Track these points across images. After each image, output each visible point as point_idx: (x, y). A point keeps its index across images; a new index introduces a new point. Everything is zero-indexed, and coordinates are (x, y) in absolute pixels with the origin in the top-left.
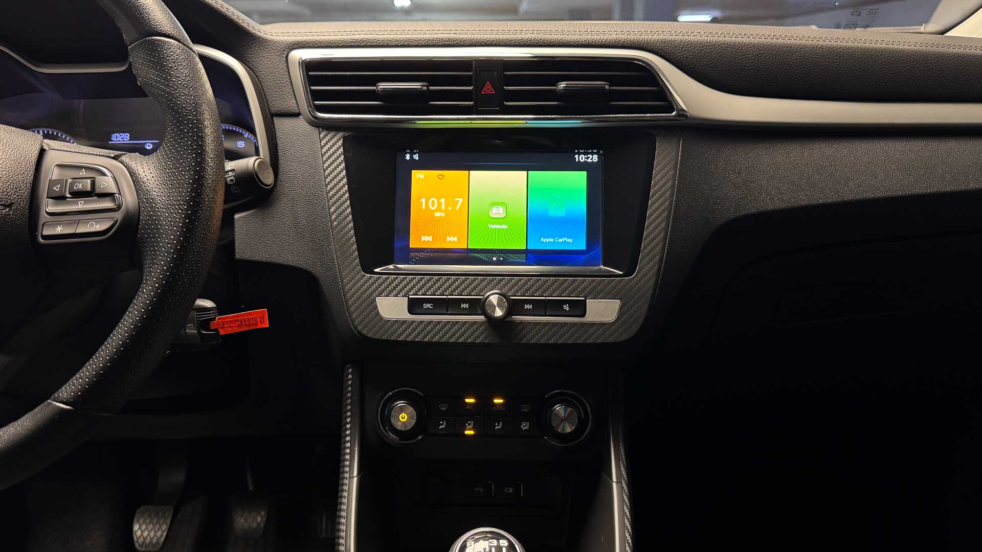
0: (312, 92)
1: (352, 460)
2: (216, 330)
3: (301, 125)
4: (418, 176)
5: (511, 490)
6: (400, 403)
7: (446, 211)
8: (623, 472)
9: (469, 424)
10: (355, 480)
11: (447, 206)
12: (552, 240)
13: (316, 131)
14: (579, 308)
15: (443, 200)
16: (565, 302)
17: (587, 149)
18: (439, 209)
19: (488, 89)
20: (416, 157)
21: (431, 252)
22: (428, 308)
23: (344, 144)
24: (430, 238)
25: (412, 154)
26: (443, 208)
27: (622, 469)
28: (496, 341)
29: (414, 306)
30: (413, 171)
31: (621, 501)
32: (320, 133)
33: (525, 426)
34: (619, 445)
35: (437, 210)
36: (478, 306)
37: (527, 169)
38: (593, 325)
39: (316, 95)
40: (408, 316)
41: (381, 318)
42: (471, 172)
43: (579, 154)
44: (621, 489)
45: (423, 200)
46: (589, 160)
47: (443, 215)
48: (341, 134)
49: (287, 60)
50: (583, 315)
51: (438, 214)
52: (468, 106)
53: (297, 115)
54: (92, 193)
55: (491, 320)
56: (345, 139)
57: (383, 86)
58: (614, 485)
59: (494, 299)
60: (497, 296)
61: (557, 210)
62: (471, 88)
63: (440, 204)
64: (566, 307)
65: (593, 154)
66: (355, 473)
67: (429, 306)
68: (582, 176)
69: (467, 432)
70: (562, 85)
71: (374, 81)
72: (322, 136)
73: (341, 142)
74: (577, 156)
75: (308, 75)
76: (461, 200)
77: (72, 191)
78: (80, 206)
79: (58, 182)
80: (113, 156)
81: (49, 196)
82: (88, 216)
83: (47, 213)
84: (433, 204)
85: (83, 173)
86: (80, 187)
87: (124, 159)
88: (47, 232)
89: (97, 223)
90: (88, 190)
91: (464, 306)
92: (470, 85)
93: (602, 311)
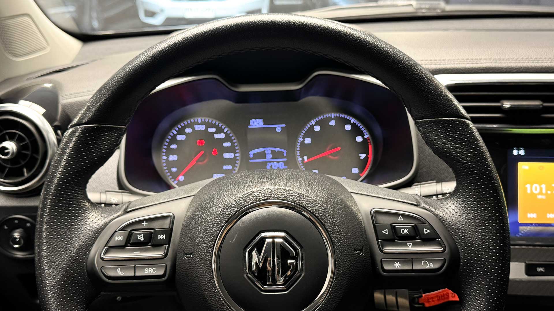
2: (423, 304)
4: (523, 167)
7: (546, 194)
11: (547, 190)
15: (543, 186)
18: (541, 193)
20: (522, 152)
21: (536, 226)
22: (541, 272)
24: (534, 216)
25: (519, 150)
26: (544, 191)
29: (530, 270)
30: (519, 163)
35: (538, 194)
40: (525, 277)
45: (528, 186)
47: (544, 197)
51: (540, 197)
54: (416, 236)
57: (507, 104)
63: (541, 189)
67: (542, 269)
71: (499, 99)
77: (399, 235)
78: (410, 248)
79: (384, 228)
80: (416, 203)
81: (379, 238)
82: (418, 256)
83: (382, 251)
84: (536, 188)
85: (400, 219)
86: (406, 231)
87: (427, 207)
88: (387, 267)
89: (430, 262)
90: (413, 234)
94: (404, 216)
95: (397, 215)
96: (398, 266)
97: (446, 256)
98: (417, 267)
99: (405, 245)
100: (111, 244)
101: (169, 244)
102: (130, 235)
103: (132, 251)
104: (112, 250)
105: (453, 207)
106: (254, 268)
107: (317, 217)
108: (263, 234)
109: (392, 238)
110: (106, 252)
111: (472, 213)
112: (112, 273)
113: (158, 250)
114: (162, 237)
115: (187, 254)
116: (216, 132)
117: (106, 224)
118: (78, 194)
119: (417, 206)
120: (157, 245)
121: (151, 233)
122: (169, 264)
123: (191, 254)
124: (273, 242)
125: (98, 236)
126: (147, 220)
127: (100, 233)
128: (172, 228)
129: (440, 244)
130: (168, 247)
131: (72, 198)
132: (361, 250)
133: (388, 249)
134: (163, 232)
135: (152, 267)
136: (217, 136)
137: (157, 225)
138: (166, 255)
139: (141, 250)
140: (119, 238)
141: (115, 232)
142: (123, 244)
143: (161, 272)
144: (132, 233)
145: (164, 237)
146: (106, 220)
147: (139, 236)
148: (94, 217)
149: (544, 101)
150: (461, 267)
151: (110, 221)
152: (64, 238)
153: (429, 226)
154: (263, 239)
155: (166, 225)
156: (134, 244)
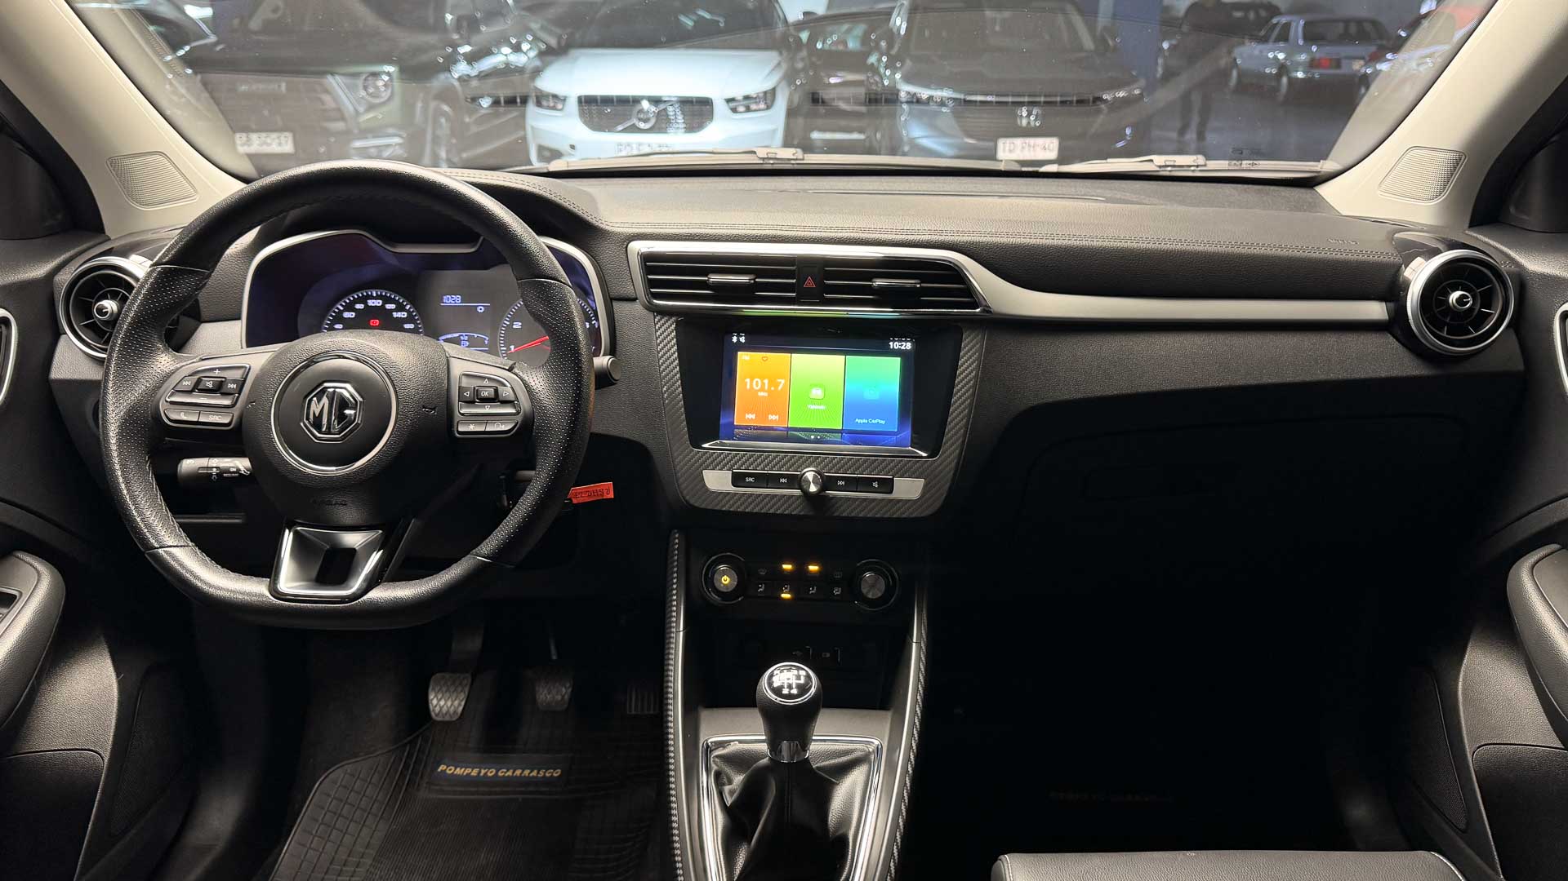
0: (649, 280)
1: (678, 617)
2: (570, 499)
3: (637, 308)
4: (744, 358)
5: (828, 655)
6: (723, 567)
7: (769, 391)
8: (924, 635)
9: (786, 588)
10: (681, 633)
11: (769, 387)
12: (865, 421)
13: (651, 315)
14: (887, 486)
15: (766, 381)
16: (875, 479)
17: (901, 336)
18: (762, 389)
19: (810, 283)
20: (742, 339)
21: (755, 429)
22: (751, 482)
23: (676, 329)
24: (753, 416)
25: (739, 336)
26: (766, 387)
27: (923, 632)
28: (811, 513)
29: (738, 479)
30: (739, 353)
31: (919, 659)
32: (655, 318)
33: (837, 591)
34: (922, 611)
35: (760, 390)
36: (796, 481)
37: (846, 353)
38: (899, 501)
39: (653, 284)
40: (732, 489)
41: (707, 489)
42: (793, 355)
43: (894, 341)
44: (919, 649)
45: (748, 380)
46: (903, 348)
47: (766, 394)
48: (674, 319)
49: (627, 250)
50: (891, 492)
51: (761, 394)
52: (791, 297)
53: (634, 300)
54: (495, 399)
55: (806, 493)
56: (677, 325)
57: (715, 278)
58: (914, 645)
59: (810, 476)
60: (813, 472)
61: (872, 394)
62: (794, 281)
63: (763, 384)
64: (875, 485)
65: (906, 341)
66: (681, 629)
67: (751, 479)
68: (895, 363)
69: (783, 596)
70: (878, 282)
71: (707, 272)
72: (656, 320)
73: (674, 326)
74: (891, 343)
75: (645, 265)
76: (783, 381)
77: (480, 397)
78: (487, 409)
79: (467, 389)
80: (508, 368)
81: (461, 399)
82: (493, 418)
83: (461, 413)
84: (757, 384)
85: (486, 382)
86: (486, 394)
87: (517, 372)
88: (461, 429)
89: (502, 424)
90: (492, 396)
91: (783, 480)
92: (793, 279)
93: (908, 488)
94: (489, 379)
95: (483, 378)
96: (472, 428)
97: (519, 418)
98: (489, 428)
99: (484, 407)
100: (178, 388)
101: (240, 394)
102: (199, 381)
103: (201, 396)
104: (177, 393)
106: (311, 417)
108: (326, 385)
109: (472, 400)
110: (175, 395)
112: (174, 416)
113: (227, 399)
114: (232, 386)
116: (397, 310)
117: (177, 369)
119: (508, 370)
120: (226, 394)
121: (222, 381)
122: (236, 413)
123: (254, 402)
124: (334, 392)
125: (167, 380)
126: (220, 369)
127: (169, 377)
128: (245, 379)
129: (516, 407)
130: (238, 397)
132: (432, 409)
133: (465, 411)
134: (234, 381)
135: (217, 415)
136: (395, 315)
137: (229, 375)
138: (233, 405)
139: (208, 397)
140: (188, 384)
141: (185, 377)
142: (190, 389)
143: (226, 420)
144: (202, 380)
145: (235, 386)
146: (178, 366)
147: (208, 383)
148: (164, 359)
149: (756, 276)
150: (532, 432)
151: (182, 367)
153: (511, 391)
154: (324, 390)
155: (237, 374)
156: (202, 391)
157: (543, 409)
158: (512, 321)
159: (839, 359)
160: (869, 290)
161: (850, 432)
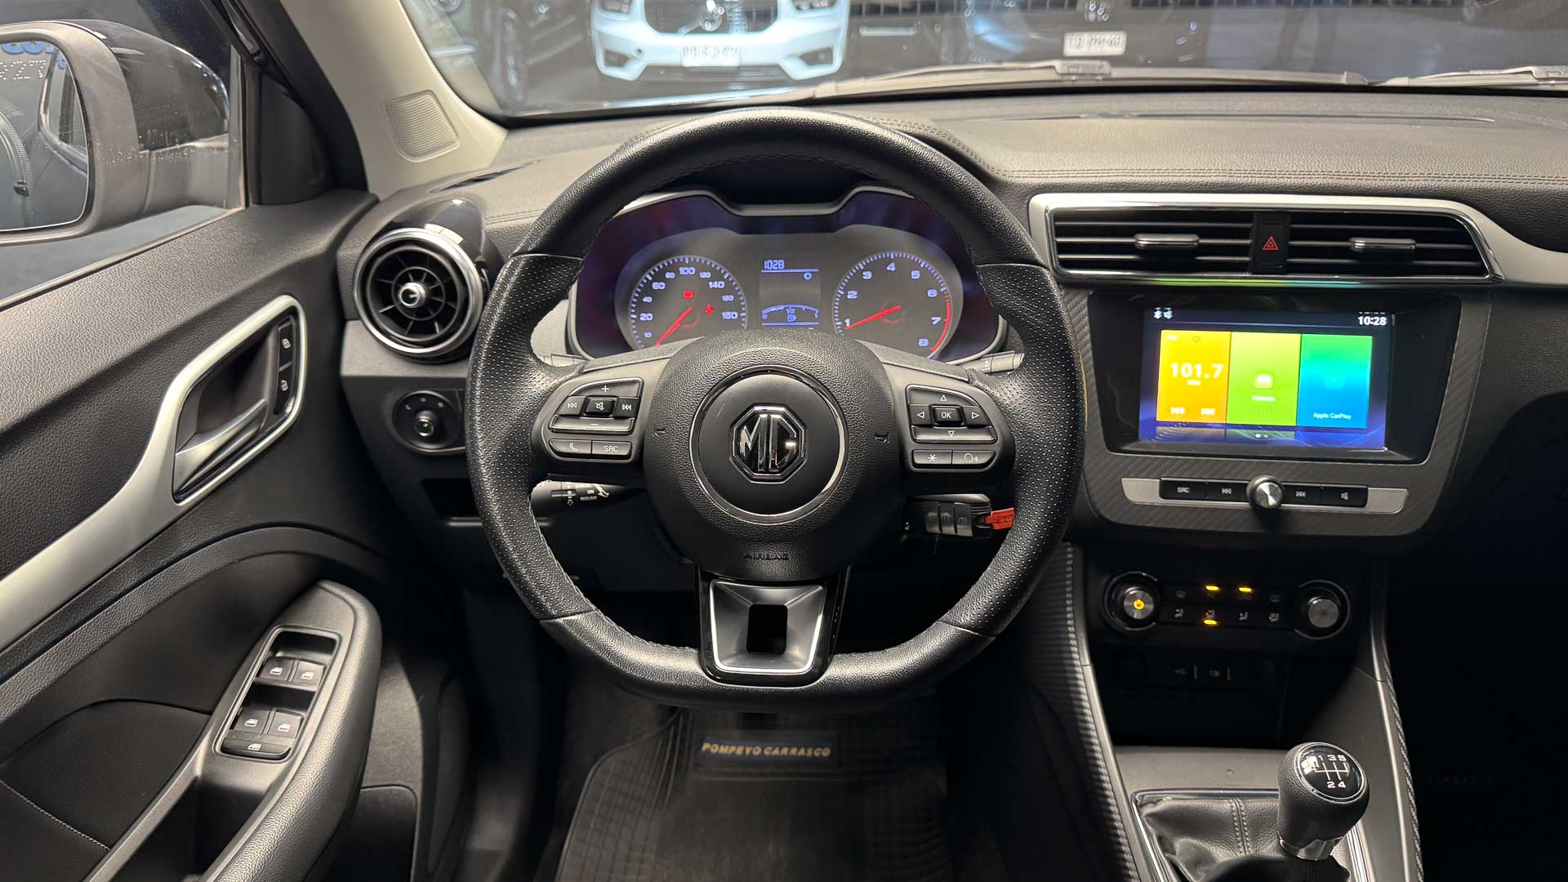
0: (1059, 245)
2: (991, 525)
4: (1168, 338)
6: (1132, 591)
7: (1202, 379)
8: (1388, 670)
9: (1210, 614)
11: (1202, 374)
12: (1326, 416)
14: (1359, 497)
15: (1199, 367)
16: (1345, 490)
17: (1373, 311)
18: (1193, 377)
19: (1271, 244)
20: (1168, 315)
21: (1183, 426)
22: (1184, 493)
23: (1090, 304)
24: (1181, 411)
25: (1163, 311)
26: (1199, 374)
27: (1386, 667)
28: (1256, 531)
29: (1167, 490)
30: (1163, 332)
33: (1274, 618)
34: (1381, 642)
35: (1190, 378)
36: (1239, 491)
37: (1304, 331)
38: (1374, 516)
39: (1062, 248)
40: (1160, 501)
41: (1128, 502)
42: (1234, 333)
43: (1365, 316)
44: (1386, 689)
45: (1175, 365)
46: (1376, 323)
47: (1197, 383)
48: (1087, 292)
49: (1028, 207)
50: (1363, 505)
51: (1192, 383)
52: (1241, 263)
54: (959, 421)
55: (1259, 507)
56: (1091, 299)
57: (1144, 240)
59: (1265, 488)
60: (1268, 484)
61: (1335, 379)
62: (1248, 242)
63: (1194, 371)
64: (1345, 496)
65: (1380, 316)
67: (1185, 490)
68: (1367, 341)
69: (1207, 622)
70: (1360, 243)
71: (1132, 232)
73: (1087, 301)
74: (1361, 318)
75: (1055, 225)
76: (1220, 367)
77: (939, 419)
78: (951, 436)
79: (920, 409)
80: (967, 380)
81: (913, 423)
82: (961, 447)
83: (915, 440)
84: (1186, 370)
85: (944, 400)
86: (948, 415)
87: (981, 385)
88: (919, 460)
89: (975, 455)
90: (956, 418)
91: (1226, 491)
92: (1247, 238)
93: (1386, 501)
94: (947, 394)
95: (939, 393)
96: (933, 459)
97: (997, 448)
98: (957, 461)
99: (946, 432)
100: (562, 411)
101: (636, 418)
102: (586, 402)
103: (589, 423)
104: (563, 419)
105: (1015, 385)
106: (743, 450)
107: (828, 390)
108: (757, 408)
109: (929, 423)
110: (556, 421)
111: (1038, 394)
112: (562, 449)
113: (621, 424)
114: (627, 407)
115: (658, 430)
116: (712, 279)
117: (556, 387)
118: (521, 345)
119: (967, 382)
120: (620, 418)
121: (614, 401)
122: (635, 442)
123: (664, 430)
124: (769, 419)
125: (546, 401)
126: (609, 385)
127: (549, 397)
128: (640, 398)
129: (989, 432)
130: (635, 421)
131: (513, 350)
132: (885, 436)
133: (922, 437)
134: (628, 401)
135: (614, 445)
136: (711, 284)
137: (621, 392)
138: (631, 432)
139: (600, 423)
140: (573, 405)
141: (567, 397)
142: (577, 413)
143: (625, 452)
144: (589, 400)
145: (630, 407)
146: (556, 381)
147: (597, 404)
148: (541, 376)
149: (1202, 236)
150: (1015, 464)
151: (561, 383)
152: (503, 400)
153: (979, 410)
154: (755, 415)
155: (632, 392)
156: (591, 414)
157: (1028, 435)
158: (846, 290)
159: (1293, 339)
160: (1348, 252)
161: (1308, 429)
